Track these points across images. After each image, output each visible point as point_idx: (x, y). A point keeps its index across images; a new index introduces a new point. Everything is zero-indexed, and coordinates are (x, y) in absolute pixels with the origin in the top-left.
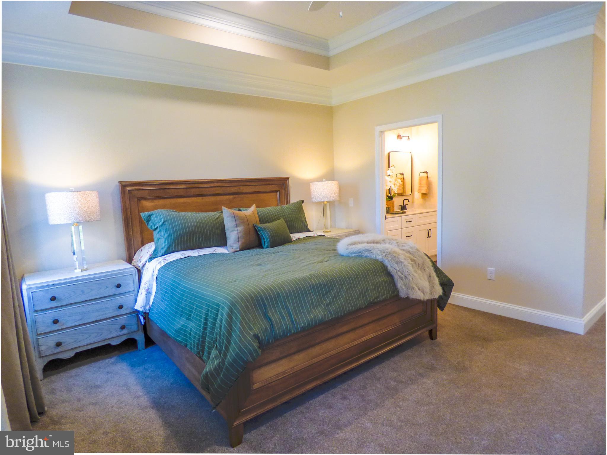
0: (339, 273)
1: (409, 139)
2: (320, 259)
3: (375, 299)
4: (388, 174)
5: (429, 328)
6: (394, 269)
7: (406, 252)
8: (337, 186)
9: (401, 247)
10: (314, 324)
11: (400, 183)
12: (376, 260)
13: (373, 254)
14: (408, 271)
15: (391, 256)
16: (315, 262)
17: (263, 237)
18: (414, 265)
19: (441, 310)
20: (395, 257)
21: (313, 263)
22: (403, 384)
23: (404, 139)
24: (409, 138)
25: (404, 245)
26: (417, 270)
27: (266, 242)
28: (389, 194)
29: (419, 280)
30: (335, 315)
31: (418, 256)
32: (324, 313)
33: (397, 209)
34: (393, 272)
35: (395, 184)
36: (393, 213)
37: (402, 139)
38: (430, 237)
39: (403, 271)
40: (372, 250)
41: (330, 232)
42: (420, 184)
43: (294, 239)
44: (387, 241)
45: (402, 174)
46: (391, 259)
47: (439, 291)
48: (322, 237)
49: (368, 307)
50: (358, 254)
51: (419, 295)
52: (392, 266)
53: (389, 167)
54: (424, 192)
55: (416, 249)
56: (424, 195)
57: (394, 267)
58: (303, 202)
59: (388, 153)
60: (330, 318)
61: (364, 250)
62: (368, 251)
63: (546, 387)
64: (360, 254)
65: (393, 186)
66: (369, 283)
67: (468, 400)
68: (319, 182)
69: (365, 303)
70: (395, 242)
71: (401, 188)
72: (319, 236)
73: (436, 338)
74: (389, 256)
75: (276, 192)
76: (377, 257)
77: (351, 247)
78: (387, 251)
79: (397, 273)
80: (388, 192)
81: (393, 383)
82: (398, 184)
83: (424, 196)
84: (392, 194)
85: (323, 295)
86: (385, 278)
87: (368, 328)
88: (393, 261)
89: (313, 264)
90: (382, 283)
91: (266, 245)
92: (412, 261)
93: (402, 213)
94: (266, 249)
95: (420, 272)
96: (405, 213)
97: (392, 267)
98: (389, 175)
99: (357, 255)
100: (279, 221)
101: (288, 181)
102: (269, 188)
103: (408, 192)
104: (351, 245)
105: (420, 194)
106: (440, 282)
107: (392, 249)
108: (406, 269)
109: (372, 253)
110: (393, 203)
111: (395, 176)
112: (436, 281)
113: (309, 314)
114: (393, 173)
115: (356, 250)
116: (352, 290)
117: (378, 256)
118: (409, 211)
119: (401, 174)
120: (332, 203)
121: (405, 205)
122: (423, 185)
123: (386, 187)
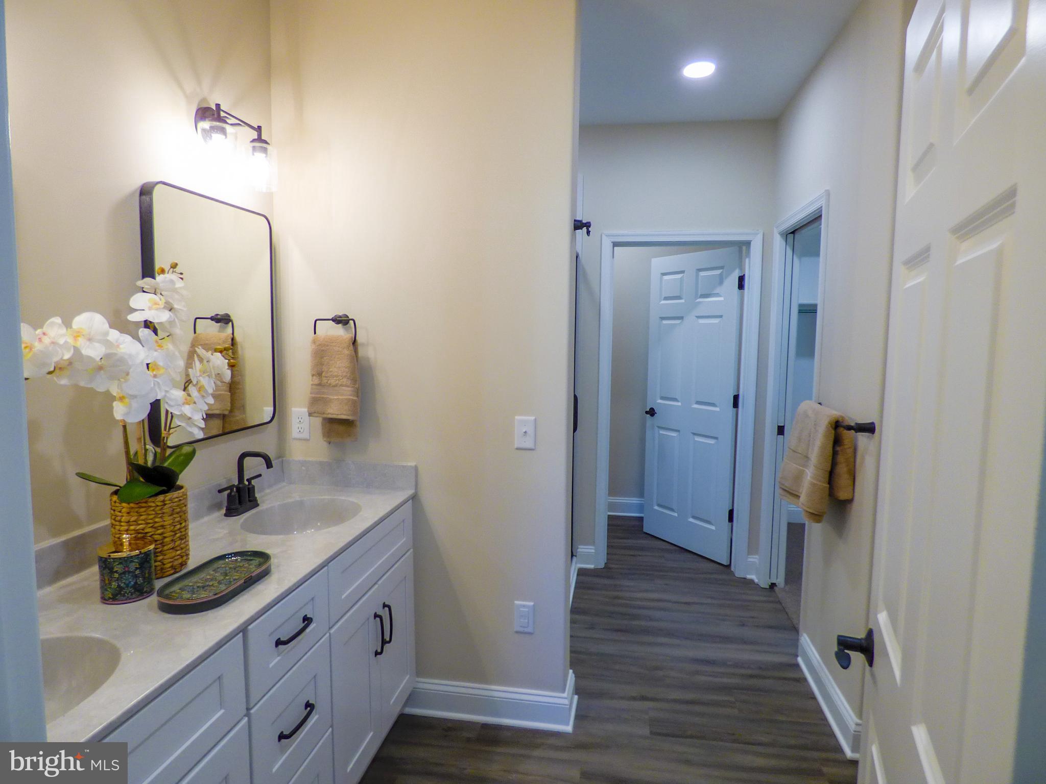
4: (136, 317)
11: (219, 376)
24: (263, 137)
28: (151, 454)
35: (189, 382)
38: (387, 644)
42: (319, 372)
45: (223, 320)
53: (148, 269)
54: (336, 410)
56: (340, 425)
65: (178, 394)
82: (209, 385)
83: (339, 428)
84: (173, 446)
98: (145, 325)
103: (259, 408)
105: (317, 421)
111: (183, 333)
114: (169, 308)
119: (216, 321)
121: (248, 480)
122: (333, 381)
123: (119, 411)
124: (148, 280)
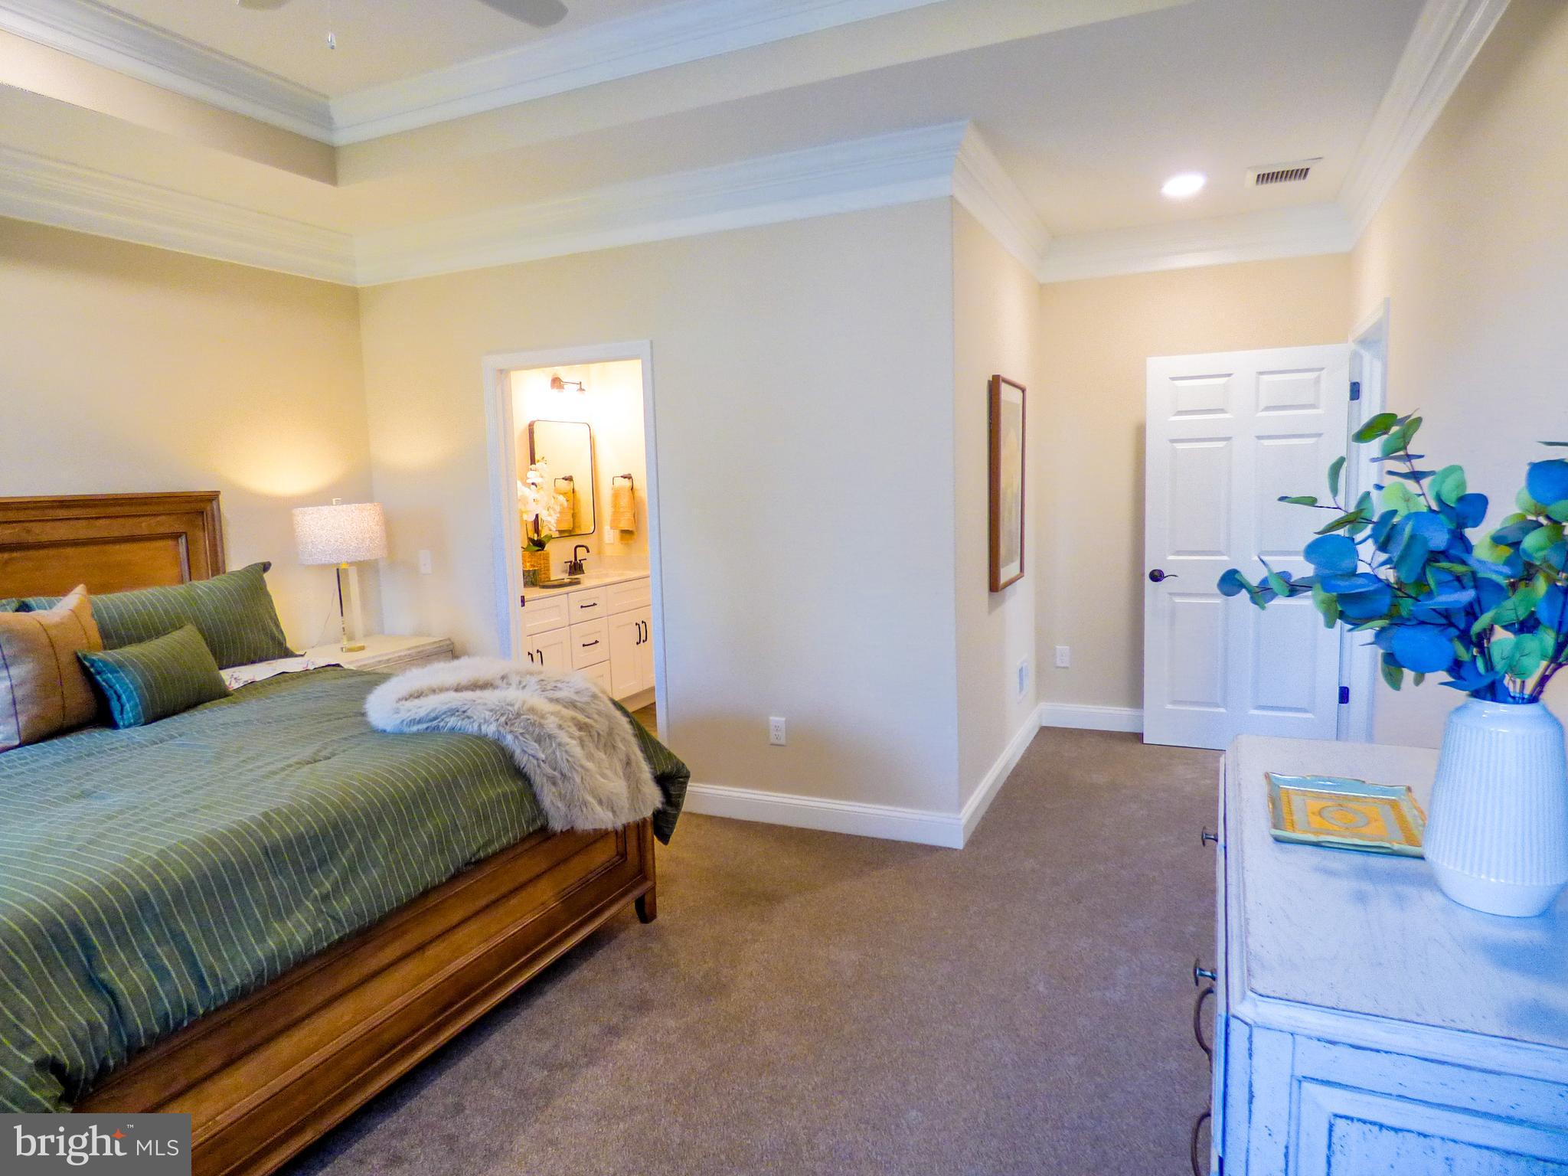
0: (363, 794)
1: (581, 389)
2: (308, 752)
3: (479, 850)
4: (530, 481)
5: (637, 893)
6: (531, 758)
7: (565, 707)
8: (377, 518)
9: (551, 694)
10: (279, 968)
11: (561, 505)
12: (481, 738)
13: (473, 722)
14: (570, 759)
15: (522, 724)
16: (290, 766)
17: (116, 692)
18: (586, 739)
19: (663, 842)
20: (533, 724)
21: (283, 769)
22: (566, 1069)
23: (570, 390)
24: (583, 387)
25: (559, 685)
26: (593, 749)
27: (127, 707)
28: (536, 535)
29: (598, 777)
30: (351, 924)
31: (597, 714)
32: (313, 925)
33: (557, 573)
34: (528, 765)
35: (550, 507)
36: (546, 583)
37: (563, 388)
38: (644, 641)
39: (556, 762)
40: (469, 711)
41: (362, 648)
42: (615, 506)
43: (235, 685)
44: (514, 679)
45: (569, 479)
46: (521, 731)
47: (653, 798)
48: (331, 672)
49: (456, 877)
50: (429, 724)
51: (602, 818)
52: (525, 749)
53: (533, 461)
54: (625, 526)
55: (590, 694)
56: (627, 534)
57: (530, 752)
58: (266, 567)
59: (528, 422)
60: (337, 937)
61: (445, 713)
62: (457, 714)
63: (892, 994)
64: (435, 723)
65: (546, 512)
66: (458, 809)
67: (725, 1075)
68: (320, 507)
69: (447, 868)
70: (534, 680)
71: (569, 517)
72: (321, 670)
73: (653, 916)
74: (516, 724)
75: (176, 536)
76: (484, 728)
77: (408, 704)
78: (510, 708)
79: (539, 766)
80: (531, 527)
81: (539, 1075)
82: (558, 508)
83: (628, 536)
84: (544, 533)
85: (312, 870)
86: (509, 786)
87: (460, 936)
88: (527, 736)
89: (283, 774)
90: (499, 802)
91: (129, 715)
92: (580, 729)
93: (571, 584)
94: (127, 731)
95: (602, 755)
96: (577, 582)
97: (526, 752)
98: (533, 484)
99: (427, 728)
100: (177, 635)
101: (214, 502)
102: (144, 526)
103: (587, 525)
104: (406, 700)
105: (617, 532)
106: (653, 774)
107: (524, 703)
108: (564, 753)
109: (469, 717)
110: (547, 558)
111: (549, 486)
112: (645, 772)
113: (261, 940)
114: (542, 477)
115: (422, 713)
116: (406, 835)
117: (486, 725)
118: (587, 579)
119: (566, 480)
120: (365, 568)
121: (580, 561)
122: (622, 510)
123: (525, 517)
124: (533, 465)
